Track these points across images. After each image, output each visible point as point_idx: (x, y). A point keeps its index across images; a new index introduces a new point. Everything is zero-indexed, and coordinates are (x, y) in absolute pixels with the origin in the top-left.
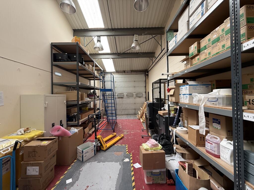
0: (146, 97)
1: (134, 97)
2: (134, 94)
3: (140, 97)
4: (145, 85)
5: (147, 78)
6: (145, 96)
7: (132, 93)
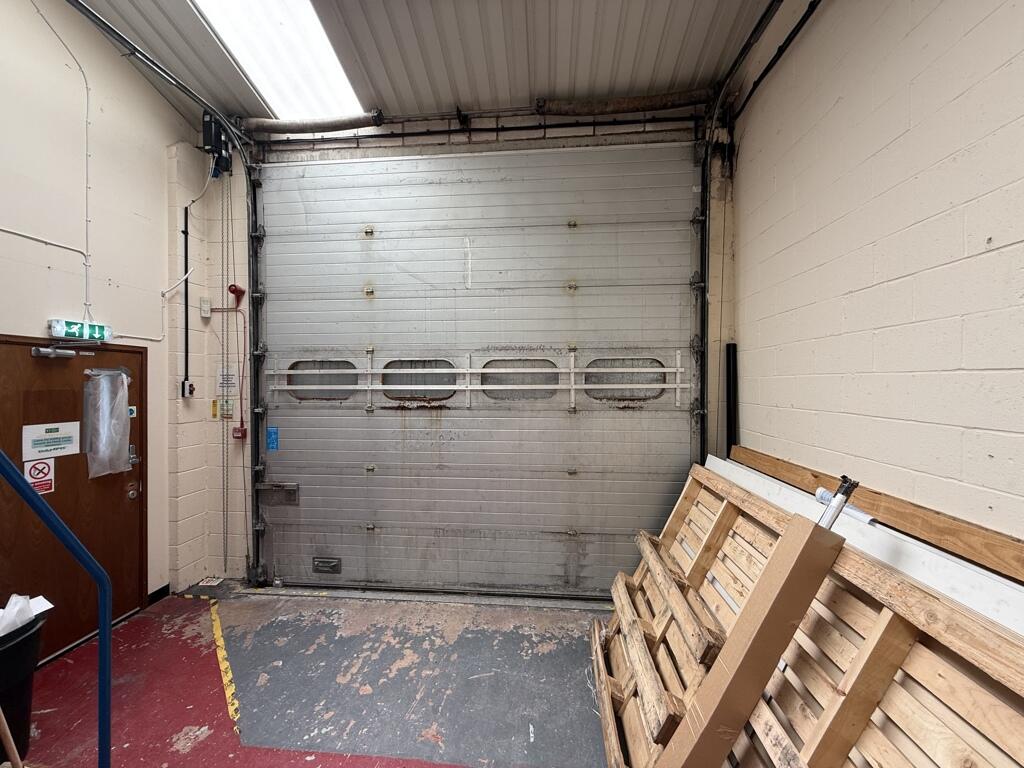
0: (702, 401)
1: (557, 398)
2: (567, 365)
3: (629, 403)
4: (696, 267)
5: (715, 187)
6: (695, 394)
7: (538, 356)
